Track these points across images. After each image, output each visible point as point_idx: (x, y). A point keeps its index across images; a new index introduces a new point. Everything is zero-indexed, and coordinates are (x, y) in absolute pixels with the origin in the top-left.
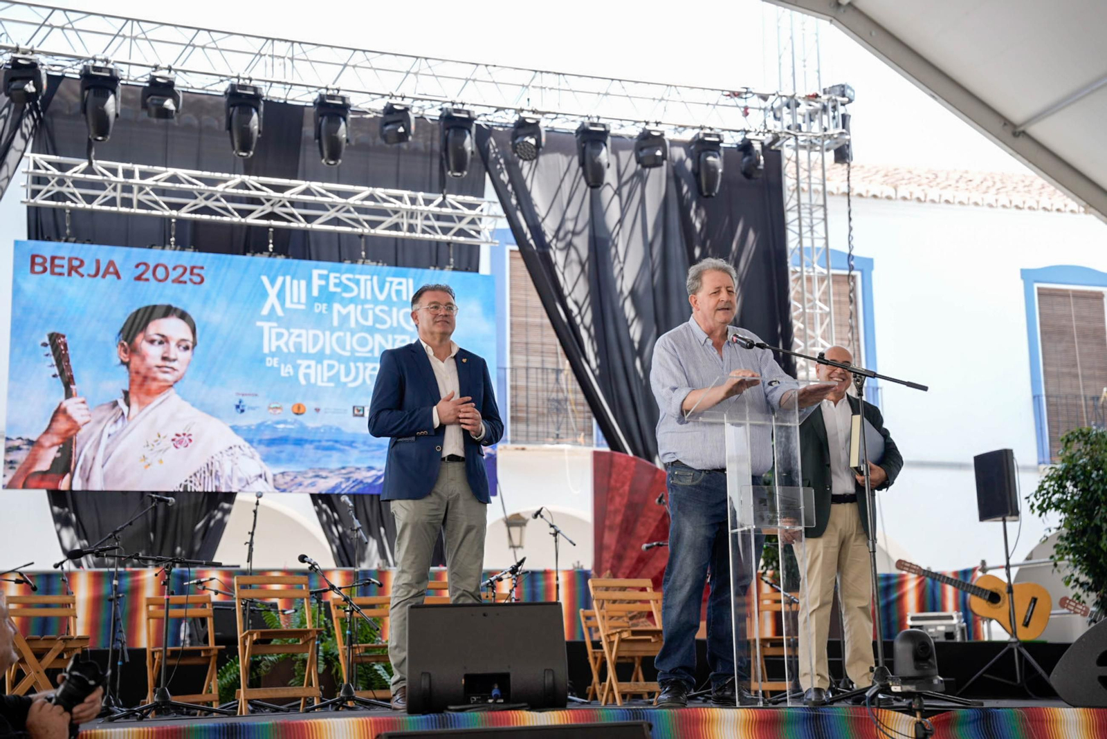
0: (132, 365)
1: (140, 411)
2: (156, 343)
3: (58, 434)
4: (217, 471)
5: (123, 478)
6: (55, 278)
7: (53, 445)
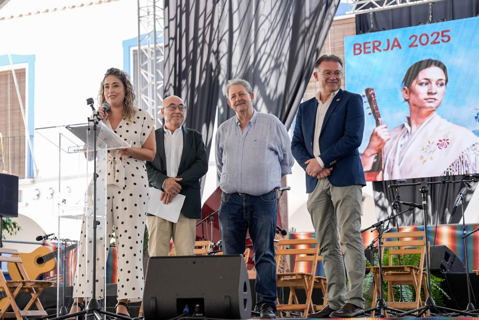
0: (411, 101)
1: (418, 129)
2: (424, 84)
3: (374, 148)
4: (466, 161)
5: (411, 170)
6: (366, 55)
7: (372, 155)
